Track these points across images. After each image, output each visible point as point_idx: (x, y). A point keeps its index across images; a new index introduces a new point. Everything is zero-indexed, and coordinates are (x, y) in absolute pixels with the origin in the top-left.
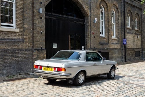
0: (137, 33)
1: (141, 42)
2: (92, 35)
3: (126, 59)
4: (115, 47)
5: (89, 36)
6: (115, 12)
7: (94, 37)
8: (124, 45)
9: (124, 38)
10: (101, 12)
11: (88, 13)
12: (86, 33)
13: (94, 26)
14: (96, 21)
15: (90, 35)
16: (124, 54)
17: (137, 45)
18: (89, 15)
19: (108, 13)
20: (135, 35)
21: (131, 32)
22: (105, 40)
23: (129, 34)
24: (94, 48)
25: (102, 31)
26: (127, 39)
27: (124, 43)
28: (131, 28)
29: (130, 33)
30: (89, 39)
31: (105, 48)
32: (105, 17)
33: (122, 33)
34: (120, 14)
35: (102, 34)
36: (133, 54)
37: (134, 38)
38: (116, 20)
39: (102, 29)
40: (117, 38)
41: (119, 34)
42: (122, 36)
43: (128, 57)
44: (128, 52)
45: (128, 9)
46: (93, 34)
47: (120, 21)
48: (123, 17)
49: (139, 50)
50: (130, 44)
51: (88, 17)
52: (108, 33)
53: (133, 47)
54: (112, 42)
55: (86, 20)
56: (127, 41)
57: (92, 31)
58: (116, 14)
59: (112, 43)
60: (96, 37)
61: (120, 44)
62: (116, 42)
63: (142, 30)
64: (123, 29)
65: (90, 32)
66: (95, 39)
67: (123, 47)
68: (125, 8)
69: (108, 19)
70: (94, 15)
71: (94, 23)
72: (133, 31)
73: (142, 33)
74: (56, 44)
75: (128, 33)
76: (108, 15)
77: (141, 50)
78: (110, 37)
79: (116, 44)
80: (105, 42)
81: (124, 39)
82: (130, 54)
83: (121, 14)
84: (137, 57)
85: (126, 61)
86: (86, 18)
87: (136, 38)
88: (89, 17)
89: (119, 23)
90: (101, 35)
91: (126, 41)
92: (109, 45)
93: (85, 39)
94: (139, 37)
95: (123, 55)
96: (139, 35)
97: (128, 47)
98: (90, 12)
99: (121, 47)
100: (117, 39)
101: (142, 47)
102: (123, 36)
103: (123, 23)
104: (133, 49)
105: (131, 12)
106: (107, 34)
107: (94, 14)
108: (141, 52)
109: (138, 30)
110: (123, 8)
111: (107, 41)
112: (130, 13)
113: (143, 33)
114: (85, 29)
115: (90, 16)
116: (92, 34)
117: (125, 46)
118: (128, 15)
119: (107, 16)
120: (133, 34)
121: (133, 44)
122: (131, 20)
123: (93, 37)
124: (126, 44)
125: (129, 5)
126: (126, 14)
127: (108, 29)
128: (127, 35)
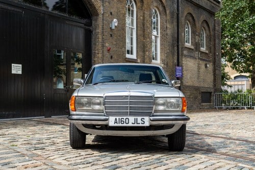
0: (204, 57)
1: (213, 77)
2: (106, 52)
5: (100, 55)
6: (160, 14)
7: (112, 57)
8: (178, 78)
9: (178, 65)
10: (129, 10)
11: (97, 8)
12: (93, 48)
13: (111, 35)
14: (116, 24)
15: (103, 52)
17: (204, 80)
18: (101, 10)
19: (144, 13)
20: (201, 62)
21: (192, 55)
23: (189, 59)
25: (132, 48)
26: (184, 67)
27: (179, 74)
28: (193, 47)
29: (191, 57)
30: (100, 61)
32: (137, 19)
33: (173, 54)
34: (168, 17)
35: (132, 54)
36: (196, 98)
37: (199, 68)
38: (161, 28)
39: (132, 44)
40: (164, 64)
41: (167, 57)
42: (173, 62)
44: (187, 94)
45: (186, 9)
46: (109, 50)
47: (169, 32)
48: (175, 23)
49: (209, 90)
50: (191, 77)
51: (97, 15)
52: (144, 52)
53: (197, 84)
55: (93, 22)
56: (185, 72)
57: (107, 45)
58: (161, 18)
60: (115, 57)
61: (170, 76)
63: (215, 54)
64: (176, 48)
65: (103, 46)
68: (180, 8)
69: (144, 25)
70: (111, 13)
71: (111, 28)
72: (196, 54)
73: (215, 59)
74: (21, 65)
75: (185, 56)
76: (144, 16)
77: (212, 90)
81: (178, 68)
82: (189, 98)
83: (172, 17)
84: (204, 104)
86: (94, 18)
87: (203, 67)
88: (101, 16)
89: (167, 35)
90: (128, 56)
91: (182, 71)
93: (93, 61)
94: (208, 66)
96: (210, 61)
97: (187, 84)
98: (103, 5)
101: (215, 85)
102: (176, 61)
103: (176, 36)
104: (197, 89)
105: (193, 18)
106: (141, 53)
107: (112, 11)
108: (212, 93)
109: (207, 52)
110: (176, 6)
112: (191, 18)
113: (217, 58)
114: (93, 40)
115: (103, 14)
116: (105, 49)
118: (187, 21)
119: (142, 18)
120: (196, 58)
121: (196, 79)
122: (194, 32)
123: (109, 56)
124: (182, 75)
125: (189, 3)
126: (182, 19)
127: (144, 45)
128: (183, 59)
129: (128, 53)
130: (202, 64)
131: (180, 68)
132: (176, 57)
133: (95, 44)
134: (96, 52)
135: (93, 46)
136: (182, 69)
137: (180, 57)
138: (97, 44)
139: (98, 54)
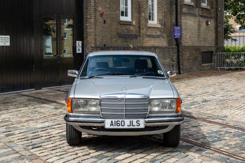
0: (205, 14)
1: (214, 35)
2: (98, 17)
3: (179, 69)
4: (156, 44)
5: (92, 20)
7: (105, 22)
8: (176, 39)
9: (177, 25)
12: (85, 12)
15: (95, 17)
16: (175, 58)
17: (205, 39)
20: (202, 19)
21: (192, 12)
22: (132, 28)
23: (188, 17)
24: (105, 45)
25: (126, 9)
26: (183, 27)
27: (177, 35)
28: (193, 4)
29: (191, 14)
30: (92, 26)
31: (131, 46)
33: (171, 13)
35: (126, 15)
36: (196, 59)
37: (199, 26)
39: (126, 5)
40: (161, 24)
41: (164, 16)
42: (172, 21)
43: (185, 64)
44: (186, 55)
46: (102, 15)
49: (210, 50)
50: (190, 37)
52: (140, 13)
53: (197, 44)
54: (148, 33)
56: (184, 32)
57: (100, 9)
59: (149, 36)
60: (108, 21)
61: (168, 36)
62: (159, 33)
63: (217, 9)
64: (174, 6)
65: (96, 10)
66: (105, 25)
67: (175, 43)
72: (197, 11)
73: (217, 14)
74: (9, 37)
75: (185, 14)
77: (214, 49)
78: (143, 22)
79: (158, 36)
80: (131, 33)
81: (176, 28)
82: (188, 59)
84: (205, 64)
85: (179, 73)
87: (204, 24)
90: (123, 18)
91: (181, 31)
92: (141, 38)
93: (84, 27)
94: (209, 23)
95: (173, 60)
96: (211, 18)
97: (187, 45)
99: (170, 42)
100: (159, 26)
101: (217, 44)
102: (174, 21)
104: (197, 49)
106: (136, 15)
108: (214, 53)
109: (209, 8)
111: (136, 31)
113: (219, 14)
114: (84, 3)
116: (98, 14)
117: (178, 42)
120: (196, 16)
121: (196, 39)
124: (181, 36)
127: (139, 5)
128: (183, 18)
129: (122, 15)
130: (203, 21)
131: (179, 28)
132: (174, 16)
133: (87, 8)
134: (88, 16)
135: (85, 11)
136: (181, 28)
137: (179, 16)
138: (89, 8)
139: (90, 19)
